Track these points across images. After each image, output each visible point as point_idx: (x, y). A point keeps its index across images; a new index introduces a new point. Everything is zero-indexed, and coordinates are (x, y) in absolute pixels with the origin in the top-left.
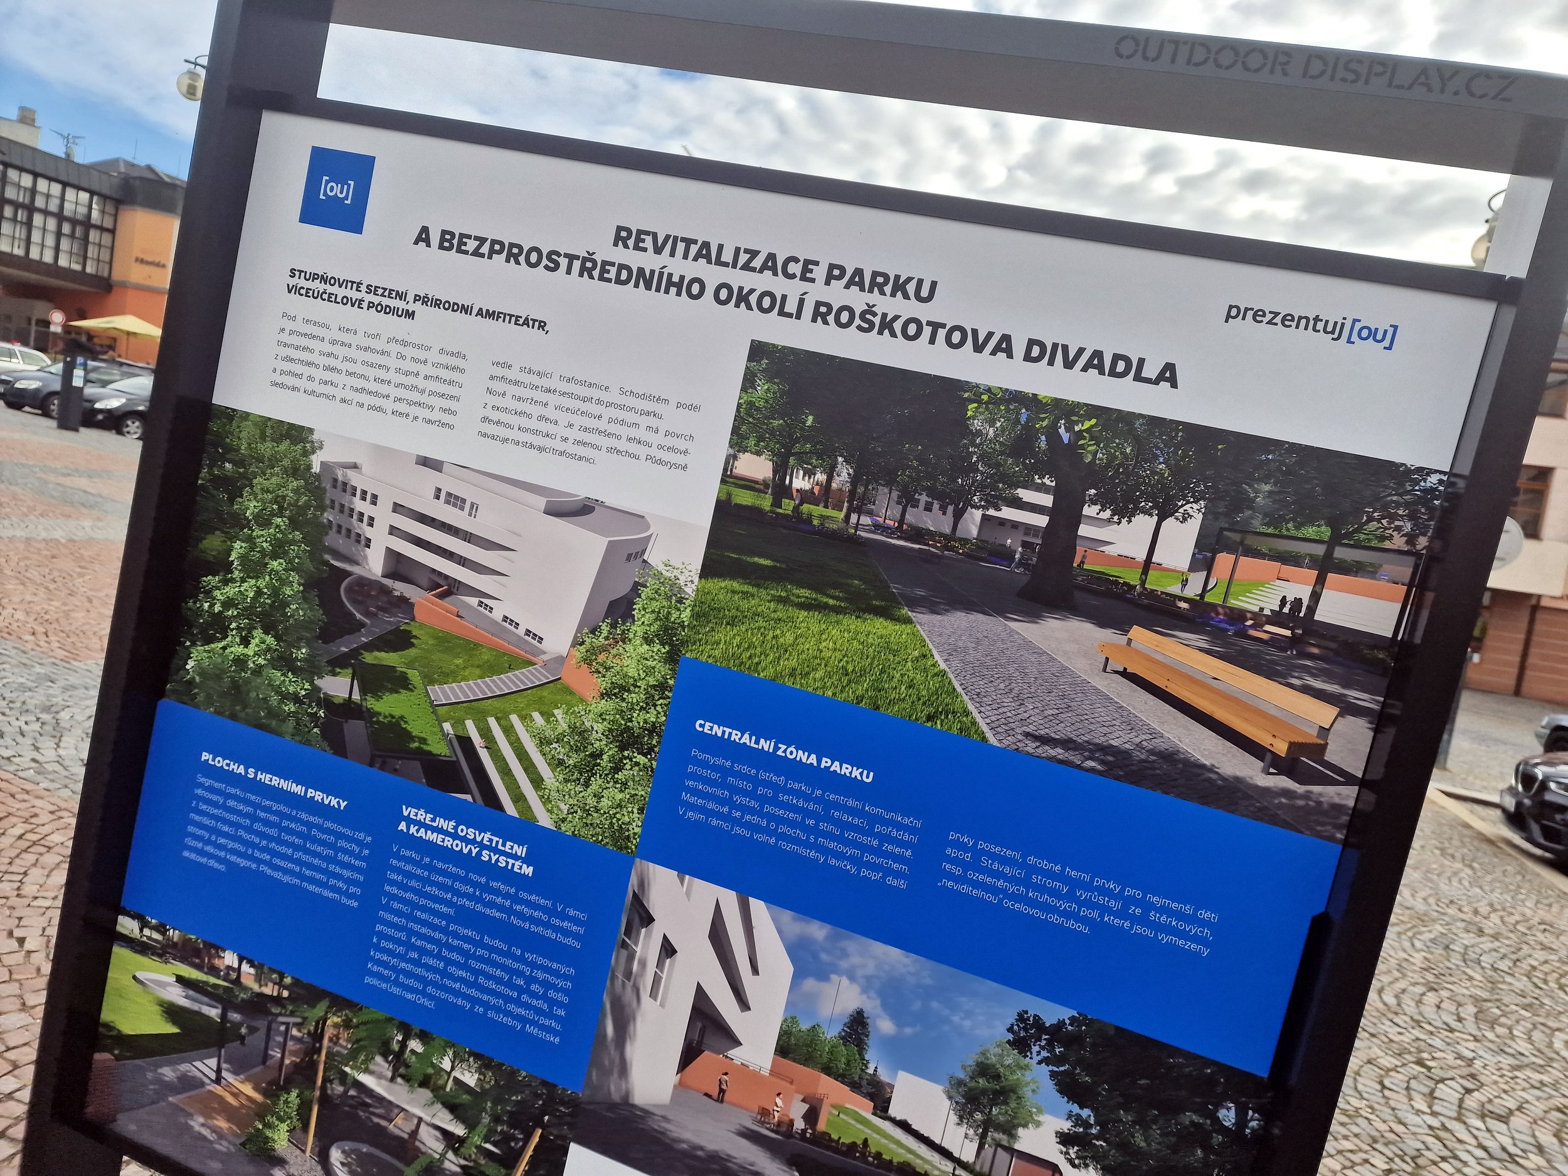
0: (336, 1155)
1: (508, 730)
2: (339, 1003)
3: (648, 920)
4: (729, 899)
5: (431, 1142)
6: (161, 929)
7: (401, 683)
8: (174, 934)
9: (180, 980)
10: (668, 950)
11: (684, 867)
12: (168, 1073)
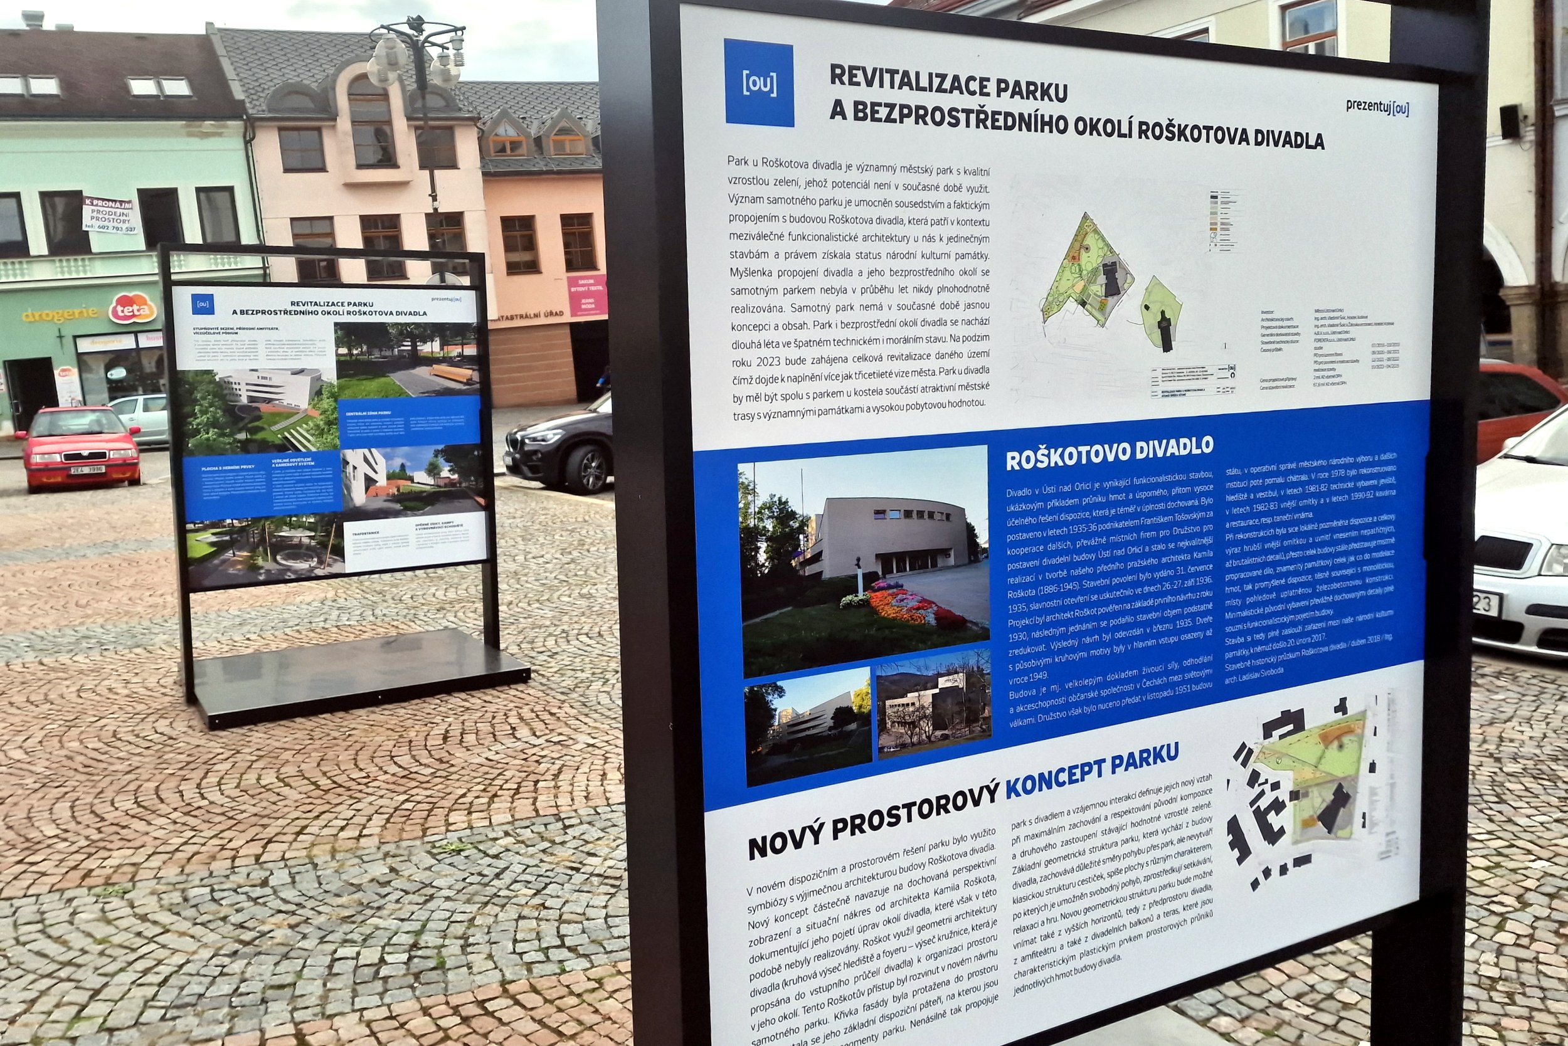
0: (278, 557)
1: (297, 431)
2: (267, 518)
3: (348, 463)
4: (366, 451)
5: (306, 541)
6: (202, 523)
7: (262, 429)
8: (207, 522)
9: (213, 534)
10: (355, 468)
11: (353, 448)
12: (216, 562)
